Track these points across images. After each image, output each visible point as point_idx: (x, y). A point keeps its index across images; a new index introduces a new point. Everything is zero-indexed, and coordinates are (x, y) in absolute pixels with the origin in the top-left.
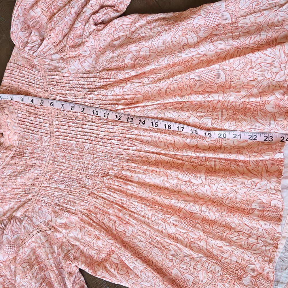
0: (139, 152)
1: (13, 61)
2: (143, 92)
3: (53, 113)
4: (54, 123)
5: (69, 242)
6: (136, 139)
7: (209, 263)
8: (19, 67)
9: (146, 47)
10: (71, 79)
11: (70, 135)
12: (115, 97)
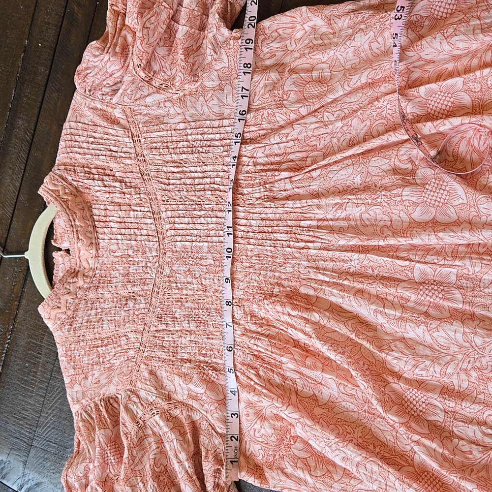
0: (326, 252)
1: (74, 119)
2: (322, 146)
3: (159, 198)
4: (163, 215)
5: (212, 428)
6: (318, 227)
8: (86, 126)
9: (323, 63)
10: (189, 132)
11: (195, 232)
12: (272, 159)
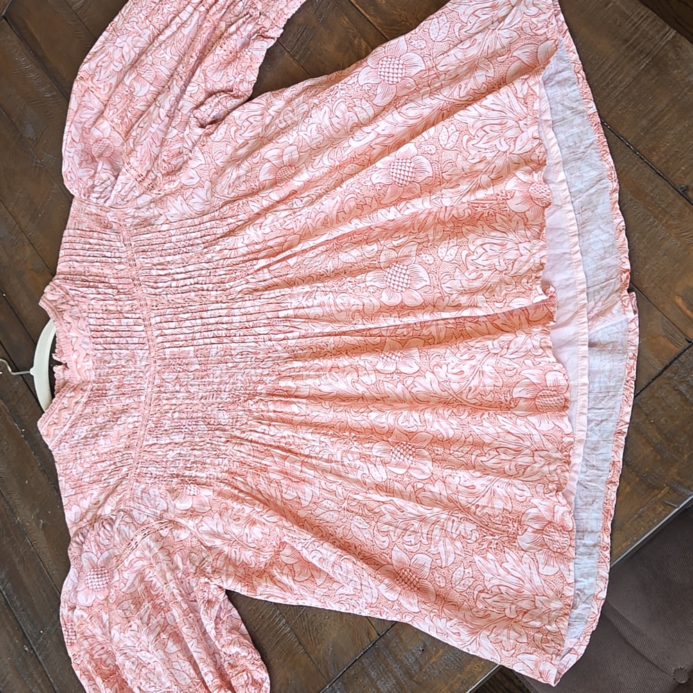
0: (304, 340)
1: (73, 227)
2: (298, 229)
3: (149, 303)
4: (153, 321)
5: (202, 543)
6: (296, 317)
7: (454, 521)
8: (84, 233)
9: (291, 145)
10: (173, 232)
11: (182, 337)
12: (251, 248)
